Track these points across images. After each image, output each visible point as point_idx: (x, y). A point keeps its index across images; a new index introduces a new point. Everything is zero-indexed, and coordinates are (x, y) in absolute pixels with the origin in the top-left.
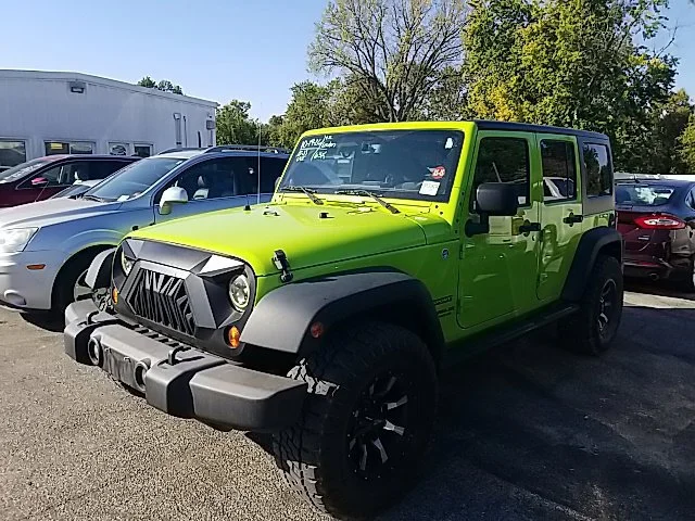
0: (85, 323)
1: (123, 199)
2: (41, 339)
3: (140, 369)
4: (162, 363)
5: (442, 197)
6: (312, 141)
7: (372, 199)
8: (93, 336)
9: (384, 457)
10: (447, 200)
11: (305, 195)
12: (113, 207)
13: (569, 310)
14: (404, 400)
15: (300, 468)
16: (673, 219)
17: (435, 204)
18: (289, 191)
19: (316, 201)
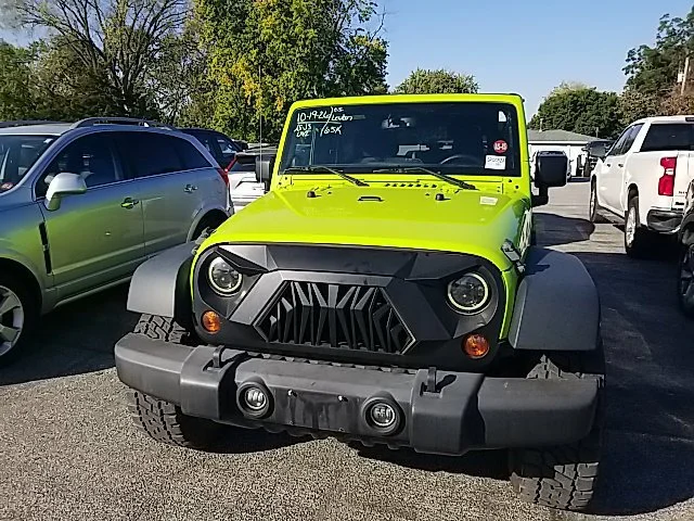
0: (211, 365)
6: (314, 114)
7: (432, 176)
8: (240, 379)
10: (519, 174)
17: (507, 178)
18: (299, 172)
19: (358, 182)
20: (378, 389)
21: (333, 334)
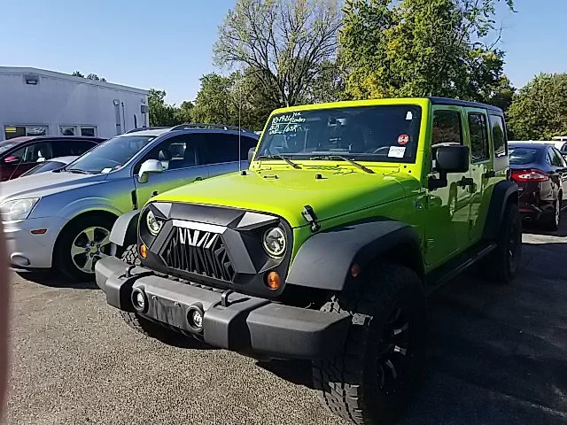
0: (125, 276)
1: (106, 171)
2: (45, 294)
3: (192, 311)
4: (216, 305)
5: (409, 158)
6: (283, 118)
7: (347, 162)
8: (135, 286)
9: (395, 375)
10: (413, 161)
11: (284, 162)
12: (98, 179)
13: (491, 247)
14: (405, 327)
15: (343, 387)
16: (540, 173)
17: (403, 165)
18: (266, 158)
19: (295, 166)
20: (197, 301)
21: (197, 266)
